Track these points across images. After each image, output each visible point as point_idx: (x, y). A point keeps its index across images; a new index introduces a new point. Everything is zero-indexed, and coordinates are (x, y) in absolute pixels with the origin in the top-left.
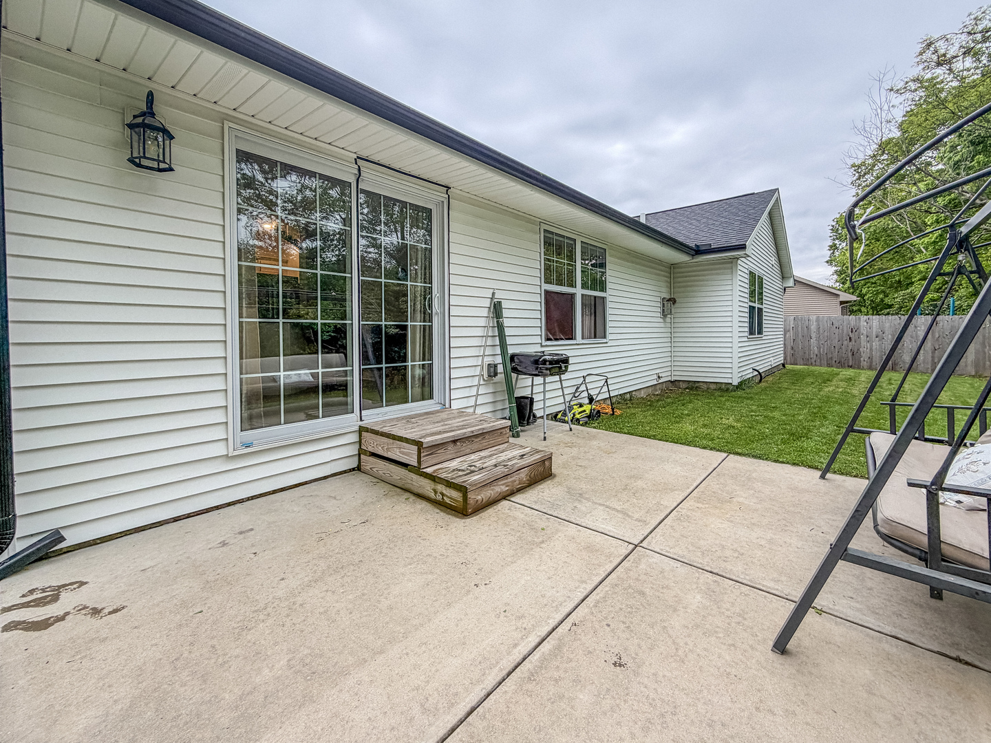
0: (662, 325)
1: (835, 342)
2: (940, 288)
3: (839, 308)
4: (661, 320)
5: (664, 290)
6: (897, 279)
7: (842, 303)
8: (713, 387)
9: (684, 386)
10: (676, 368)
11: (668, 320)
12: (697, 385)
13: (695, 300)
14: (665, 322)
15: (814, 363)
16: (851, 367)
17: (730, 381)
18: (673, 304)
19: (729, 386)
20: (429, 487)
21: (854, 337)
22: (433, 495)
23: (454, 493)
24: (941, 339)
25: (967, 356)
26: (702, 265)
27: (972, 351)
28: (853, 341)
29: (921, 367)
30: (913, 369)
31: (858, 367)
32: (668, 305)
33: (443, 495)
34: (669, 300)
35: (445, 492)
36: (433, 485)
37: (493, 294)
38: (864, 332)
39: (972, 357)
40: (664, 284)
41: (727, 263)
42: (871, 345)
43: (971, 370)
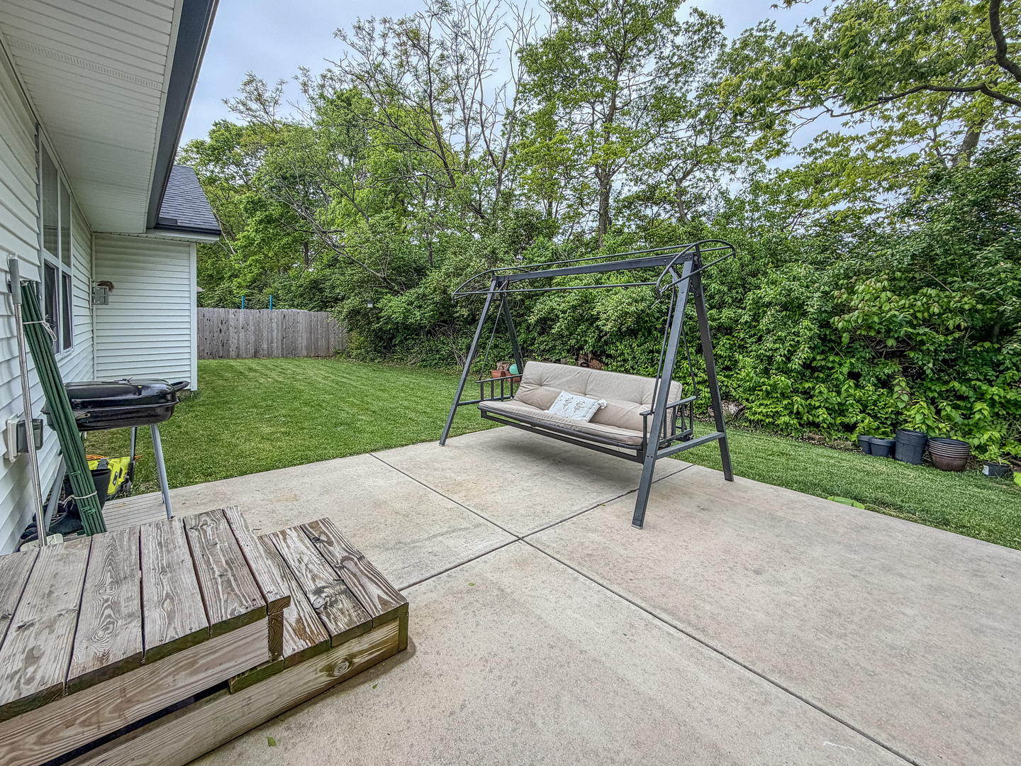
0: (89, 319)
1: (207, 335)
2: (250, 286)
4: (89, 312)
6: (211, 272)
13: (138, 286)
16: (222, 357)
18: (110, 289)
19: (187, 394)
20: (310, 675)
21: (224, 328)
22: (324, 679)
23: (379, 635)
24: (287, 330)
25: (302, 341)
26: (145, 242)
27: (305, 338)
28: (223, 333)
29: (275, 353)
30: (269, 355)
31: (228, 358)
32: (102, 290)
33: (350, 659)
34: (102, 284)
35: (356, 649)
36: (321, 661)
37: (12, 263)
38: (232, 323)
39: (304, 343)
40: (88, 258)
41: (185, 246)
42: (239, 337)
43: (304, 352)
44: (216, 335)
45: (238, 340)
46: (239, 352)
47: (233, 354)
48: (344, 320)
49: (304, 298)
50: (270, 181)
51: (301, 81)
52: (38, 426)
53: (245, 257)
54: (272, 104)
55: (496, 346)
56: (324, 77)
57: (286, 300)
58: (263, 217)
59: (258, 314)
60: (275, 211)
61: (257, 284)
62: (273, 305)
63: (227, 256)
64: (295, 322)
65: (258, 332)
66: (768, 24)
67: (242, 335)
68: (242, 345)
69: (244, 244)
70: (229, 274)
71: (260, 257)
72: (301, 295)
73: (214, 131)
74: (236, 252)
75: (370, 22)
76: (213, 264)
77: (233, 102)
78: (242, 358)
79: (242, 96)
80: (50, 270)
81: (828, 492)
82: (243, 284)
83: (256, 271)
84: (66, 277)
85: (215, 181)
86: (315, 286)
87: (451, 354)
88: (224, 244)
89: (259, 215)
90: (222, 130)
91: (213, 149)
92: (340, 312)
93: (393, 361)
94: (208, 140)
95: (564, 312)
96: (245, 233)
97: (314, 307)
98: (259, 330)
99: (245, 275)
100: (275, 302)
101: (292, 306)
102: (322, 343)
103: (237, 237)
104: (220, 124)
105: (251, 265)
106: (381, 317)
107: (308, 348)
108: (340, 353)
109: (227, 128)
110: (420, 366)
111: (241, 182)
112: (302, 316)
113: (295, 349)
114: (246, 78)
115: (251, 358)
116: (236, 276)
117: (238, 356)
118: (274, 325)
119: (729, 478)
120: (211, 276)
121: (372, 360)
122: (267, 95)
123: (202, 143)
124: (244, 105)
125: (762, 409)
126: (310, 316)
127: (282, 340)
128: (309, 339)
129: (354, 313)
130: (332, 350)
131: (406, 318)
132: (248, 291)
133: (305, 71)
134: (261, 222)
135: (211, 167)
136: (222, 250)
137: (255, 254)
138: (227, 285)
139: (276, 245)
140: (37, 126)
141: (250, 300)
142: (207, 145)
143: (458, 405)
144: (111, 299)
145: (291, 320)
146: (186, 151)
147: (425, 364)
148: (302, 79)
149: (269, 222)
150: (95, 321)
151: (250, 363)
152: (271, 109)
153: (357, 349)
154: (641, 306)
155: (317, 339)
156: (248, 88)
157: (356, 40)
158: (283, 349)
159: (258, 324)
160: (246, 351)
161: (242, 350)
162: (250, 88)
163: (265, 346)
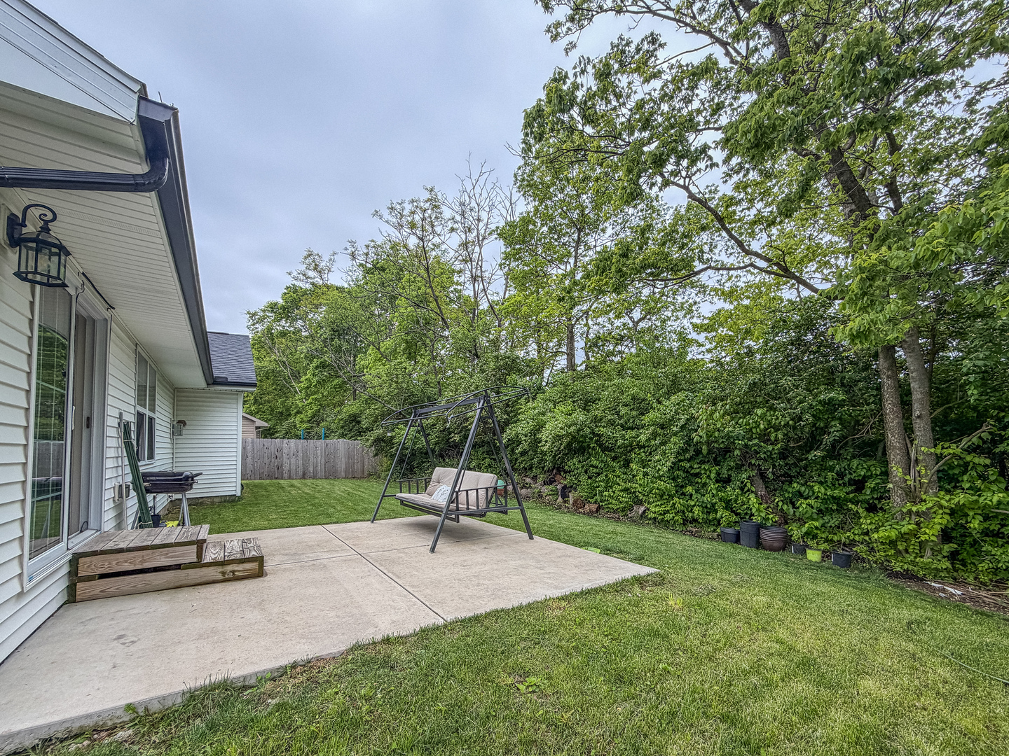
0: (170, 445)
1: (267, 461)
2: (310, 420)
3: (254, 432)
4: (170, 441)
6: (280, 410)
7: (257, 428)
15: (248, 477)
16: (277, 478)
17: (233, 493)
18: (184, 426)
19: (233, 497)
20: (213, 573)
21: (279, 455)
22: (221, 577)
23: (248, 566)
24: (329, 457)
25: (341, 466)
26: (209, 393)
27: (344, 462)
28: (278, 459)
29: (319, 475)
30: (314, 477)
31: (282, 479)
32: (178, 427)
33: (233, 572)
34: (179, 422)
35: (236, 569)
36: (220, 569)
37: (121, 414)
38: (285, 451)
39: (343, 466)
40: (171, 406)
41: (234, 394)
42: (290, 462)
43: (343, 474)
44: (273, 460)
45: (290, 464)
46: (290, 473)
47: (286, 475)
48: (371, 446)
49: (345, 430)
50: (326, 332)
51: (349, 251)
52: (127, 487)
53: (308, 396)
54: (326, 272)
56: (367, 246)
57: (336, 432)
58: (319, 363)
59: (306, 444)
61: (316, 419)
62: (326, 436)
63: (293, 396)
64: (336, 449)
66: (713, 188)
67: (293, 460)
68: (293, 467)
69: (306, 386)
70: (295, 411)
71: (319, 396)
72: (342, 427)
73: (285, 294)
74: (301, 392)
75: (400, 204)
76: (283, 403)
77: (295, 274)
78: (293, 479)
79: (303, 267)
80: (140, 416)
81: (586, 545)
82: (305, 419)
83: (315, 408)
84: (151, 419)
85: (286, 334)
86: (354, 419)
88: (291, 386)
89: (316, 362)
90: (292, 292)
91: (284, 308)
92: (368, 440)
94: (281, 301)
95: (526, 436)
96: (306, 376)
97: (352, 437)
98: (307, 456)
99: (306, 412)
100: (327, 434)
101: (338, 436)
102: (358, 466)
103: (301, 380)
104: (290, 287)
105: (311, 403)
107: (346, 471)
108: (373, 475)
109: (295, 291)
111: (307, 334)
112: (342, 444)
113: (336, 471)
114: (306, 254)
115: (300, 479)
116: (300, 413)
117: (290, 478)
118: (319, 452)
119: (531, 538)
120: (281, 413)
122: (322, 264)
123: (276, 304)
124: (304, 275)
125: (657, 509)
126: (349, 444)
127: (325, 465)
128: (347, 463)
129: (378, 440)
130: (366, 473)
132: (309, 425)
133: (353, 243)
134: (317, 368)
135: (283, 322)
136: (290, 391)
137: (315, 393)
138: (292, 420)
139: (330, 387)
140: (136, 345)
141: (309, 433)
142: (279, 306)
143: (383, 496)
144: (184, 432)
145: (333, 448)
146: (264, 311)
148: (351, 250)
149: (323, 367)
150: (175, 447)
151: (297, 483)
152: (326, 276)
154: (572, 429)
155: (354, 463)
156: (307, 261)
157: (390, 218)
158: (325, 472)
159: (305, 452)
160: (296, 474)
161: (293, 472)
162: (309, 260)
163: (311, 469)
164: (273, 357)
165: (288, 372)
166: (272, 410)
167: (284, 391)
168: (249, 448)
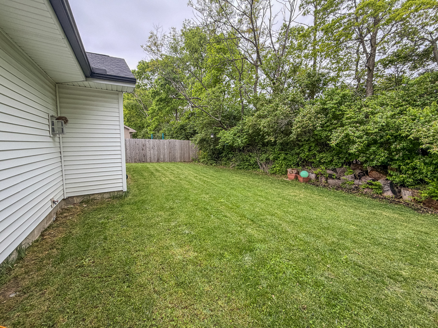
0: (51, 145)
1: (138, 152)
2: (154, 130)
3: (129, 135)
4: (50, 140)
5: (51, 107)
6: (139, 125)
7: (130, 133)
8: (106, 196)
9: (79, 200)
10: (68, 186)
11: (57, 139)
12: (92, 197)
13: (89, 122)
14: (54, 141)
15: (129, 162)
16: (144, 162)
17: (120, 189)
18: (65, 123)
19: (121, 193)
21: (144, 148)
24: (171, 148)
25: (178, 155)
26: (90, 91)
27: (179, 153)
28: (144, 150)
29: (166, 160)
30: (164, 161)
31: (146, 162)
34: (59, 118)
38: (148, 146)
39: (179, 155)
40: (52, 102)
41: (116, 94)
42: (150, 152)
43: (179, 160)
44: (141, 151)
45: (150, 154)
46: (151, 159)
47: (148, 160)
48: (197, 144)
49: (178, 134)
53: (152, 118)
54: (160, 47)
55: (285, 159)
57: (169, 136)
58: (158, 98)
59: (158, 142)
60: (163, 96)
61: (157, 129)
62: (164, 138)
63: (145, 118)
64: (175, 145)
65: (159, 150)
67: (152, 151)
68: (152, 156)
69: (151, 112)
70: (146, 125)
71: (158, 117)
72: (176, 132)
73: (139, 65)
74: (149, 116)
76: (141, 121)
77: (145, 46)
78: (152, 163)
79: (149, 44)
82: (152, 129)
83: (156, 123)
85: (140, 87)
86: (183, 128)
87: (256, 163)
88: (144, 113)
90: (142, 64)
91: (139, 73)
92: (196, 140)
93: (221, 165)
94: (137, 69)
96: (152, 107)
97: (182, 138)
99: (152, 125)
100: (164, 136)
101: (172, 138)
102: (186, 155)
103: (149, 109)
104: (141, 62)
105: (154, 121)
106: (219, 142)
107: (181, 157)
108: (195, 160)
109: (144, 64)
110: (238, 169)
111: (150, 86)
112: (177, 143)
113: (175, 158)
114: (150, 34)
115: (156, 162)
116: (149, 126)
117: (151, 162)
118: (166, 146)
120: (140, 126)
121: (211, 164)
122: (159, 42)
124: (150, 48)
126: (181, 142)
127: (169, 154)
128: (181, 153)
129: (202, 141)
130: (191, 159)
131: (233, 142)
132: (154, 132)
133: (174, 29)
134: (158, 101)
135: (138, 81)
136: (144, 115)
137: (156, 116)
138: (146, 130)
139: (164, 111)
141: (154, 136)
142: (136, 72)
145: (173, 144)
147: (239, 168)
149: (161, 101)
150: (62, 146)
151: (155, 165)
153: (203, 158)
155: (184, 153)
157: (197, 6)
158: (169, 158)
159: (158, 146)
160: (154, 159)
161: (152, 158)
162: (151, 40)
163: (162, 157)
164: (135, 98)
165: (142, 106)
166: (136, 125)
167: (140, 115)
168: (128, 144)
